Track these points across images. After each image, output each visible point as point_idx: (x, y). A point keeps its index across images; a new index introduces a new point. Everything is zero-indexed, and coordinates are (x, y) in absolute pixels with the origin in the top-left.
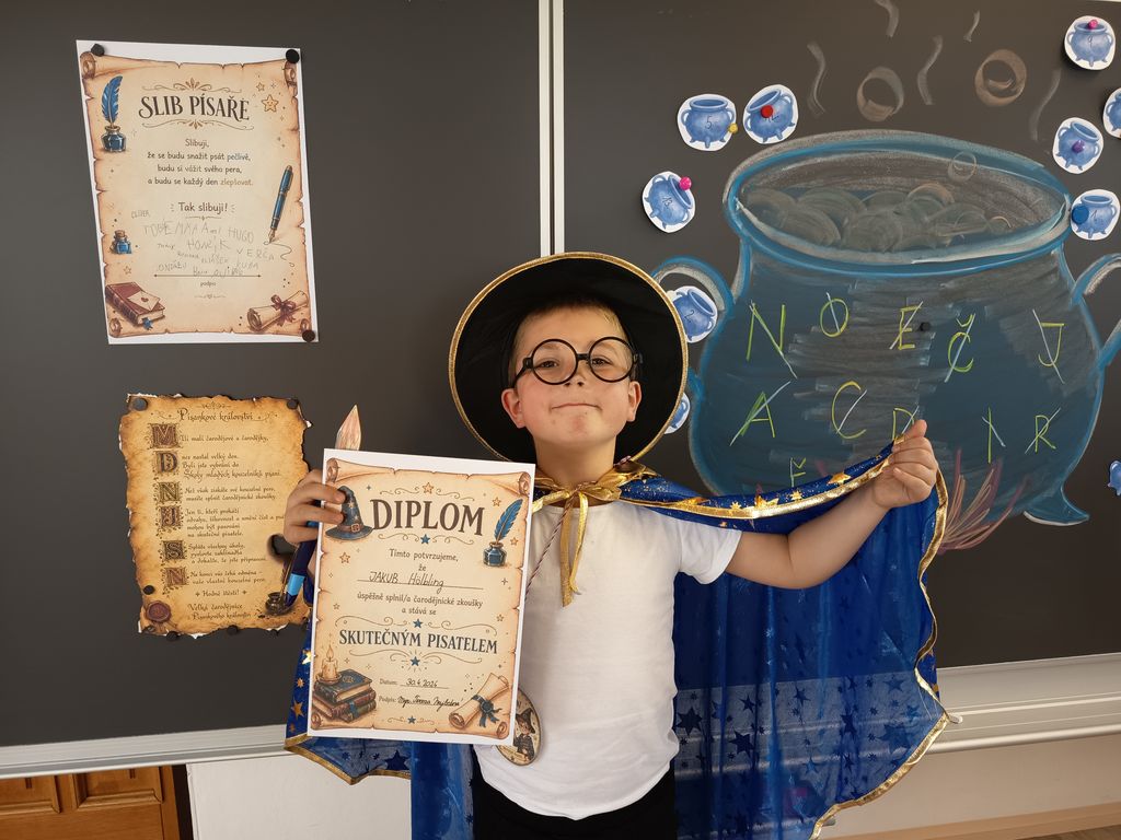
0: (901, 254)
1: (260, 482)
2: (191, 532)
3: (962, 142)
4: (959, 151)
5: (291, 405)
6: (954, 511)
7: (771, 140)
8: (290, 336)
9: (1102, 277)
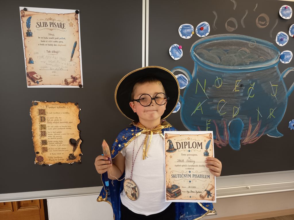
0: (236, 67)
1: (67, 125)
2: (49, 138)
3: (252, 37)
4: (251, 40)
5: (76, 104)
6: (249, 133)
7: (203, 36)
8: (76, 86)
9: (288, 73)
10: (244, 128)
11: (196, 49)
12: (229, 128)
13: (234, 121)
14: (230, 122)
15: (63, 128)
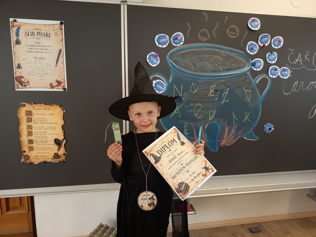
0: (210, 73)
1: (52, 125)
2: (35, 137)
3: (224, 46)
4: (223, 49)
5: (61, 106)
6: (225, 136)
7: (178, 45)
8: (60, 89)
9: (260, 80)
10: (221, 130)
11: (172, 57)
12: (206, 130)
13: (210, 123)
14: (207, 125)
15: (49, 128)
